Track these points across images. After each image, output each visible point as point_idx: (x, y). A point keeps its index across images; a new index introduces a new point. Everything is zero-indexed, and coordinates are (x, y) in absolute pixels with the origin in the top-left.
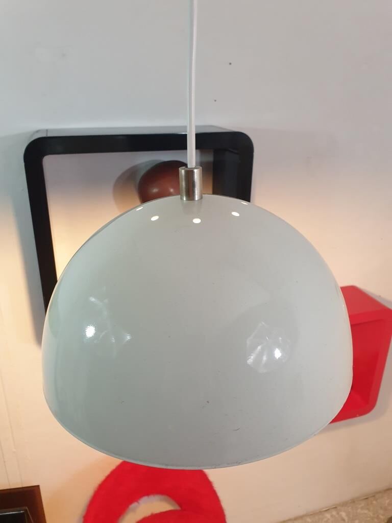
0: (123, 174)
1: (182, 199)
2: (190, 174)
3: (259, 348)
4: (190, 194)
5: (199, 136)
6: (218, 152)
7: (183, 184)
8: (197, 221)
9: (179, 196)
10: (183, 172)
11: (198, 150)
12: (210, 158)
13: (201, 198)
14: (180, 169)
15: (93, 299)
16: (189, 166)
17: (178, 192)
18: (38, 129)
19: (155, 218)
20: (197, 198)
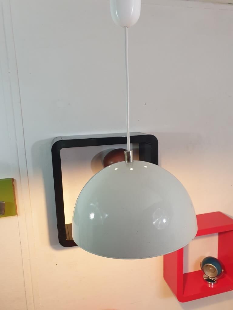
0: (95, 156)
1: (126, 162)
2: (128, 153)
3: (158, 219)
4: (129, 160)
5: (131, 138)
6: (141, 144)
7: (126, 157)
8: (131, 169)
9: (125, 161)
10: (126, 152)
11: (132, 144)
12: (137, 147)
13: (133, 161)
14: (125, 151)
15: (92, 204)
16: (128, 150)
17: (124, 160)
18: (56, 136)
19: (116, 169)
20: (131, 161)
